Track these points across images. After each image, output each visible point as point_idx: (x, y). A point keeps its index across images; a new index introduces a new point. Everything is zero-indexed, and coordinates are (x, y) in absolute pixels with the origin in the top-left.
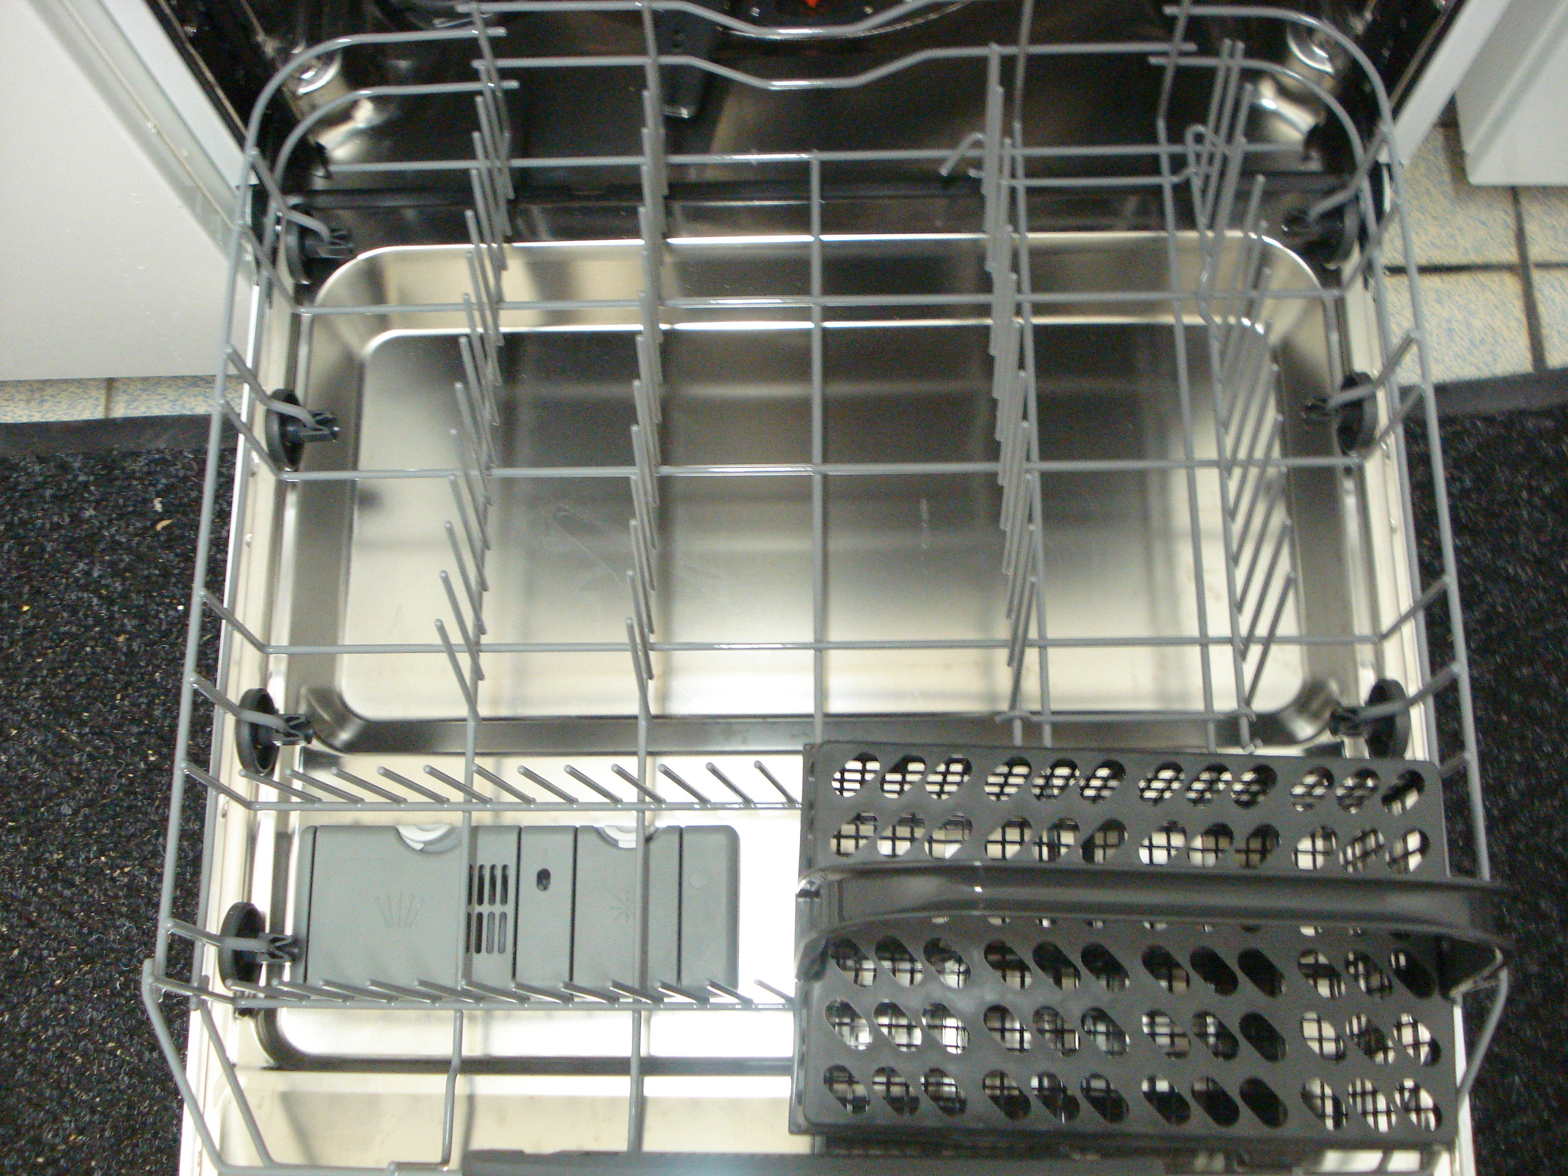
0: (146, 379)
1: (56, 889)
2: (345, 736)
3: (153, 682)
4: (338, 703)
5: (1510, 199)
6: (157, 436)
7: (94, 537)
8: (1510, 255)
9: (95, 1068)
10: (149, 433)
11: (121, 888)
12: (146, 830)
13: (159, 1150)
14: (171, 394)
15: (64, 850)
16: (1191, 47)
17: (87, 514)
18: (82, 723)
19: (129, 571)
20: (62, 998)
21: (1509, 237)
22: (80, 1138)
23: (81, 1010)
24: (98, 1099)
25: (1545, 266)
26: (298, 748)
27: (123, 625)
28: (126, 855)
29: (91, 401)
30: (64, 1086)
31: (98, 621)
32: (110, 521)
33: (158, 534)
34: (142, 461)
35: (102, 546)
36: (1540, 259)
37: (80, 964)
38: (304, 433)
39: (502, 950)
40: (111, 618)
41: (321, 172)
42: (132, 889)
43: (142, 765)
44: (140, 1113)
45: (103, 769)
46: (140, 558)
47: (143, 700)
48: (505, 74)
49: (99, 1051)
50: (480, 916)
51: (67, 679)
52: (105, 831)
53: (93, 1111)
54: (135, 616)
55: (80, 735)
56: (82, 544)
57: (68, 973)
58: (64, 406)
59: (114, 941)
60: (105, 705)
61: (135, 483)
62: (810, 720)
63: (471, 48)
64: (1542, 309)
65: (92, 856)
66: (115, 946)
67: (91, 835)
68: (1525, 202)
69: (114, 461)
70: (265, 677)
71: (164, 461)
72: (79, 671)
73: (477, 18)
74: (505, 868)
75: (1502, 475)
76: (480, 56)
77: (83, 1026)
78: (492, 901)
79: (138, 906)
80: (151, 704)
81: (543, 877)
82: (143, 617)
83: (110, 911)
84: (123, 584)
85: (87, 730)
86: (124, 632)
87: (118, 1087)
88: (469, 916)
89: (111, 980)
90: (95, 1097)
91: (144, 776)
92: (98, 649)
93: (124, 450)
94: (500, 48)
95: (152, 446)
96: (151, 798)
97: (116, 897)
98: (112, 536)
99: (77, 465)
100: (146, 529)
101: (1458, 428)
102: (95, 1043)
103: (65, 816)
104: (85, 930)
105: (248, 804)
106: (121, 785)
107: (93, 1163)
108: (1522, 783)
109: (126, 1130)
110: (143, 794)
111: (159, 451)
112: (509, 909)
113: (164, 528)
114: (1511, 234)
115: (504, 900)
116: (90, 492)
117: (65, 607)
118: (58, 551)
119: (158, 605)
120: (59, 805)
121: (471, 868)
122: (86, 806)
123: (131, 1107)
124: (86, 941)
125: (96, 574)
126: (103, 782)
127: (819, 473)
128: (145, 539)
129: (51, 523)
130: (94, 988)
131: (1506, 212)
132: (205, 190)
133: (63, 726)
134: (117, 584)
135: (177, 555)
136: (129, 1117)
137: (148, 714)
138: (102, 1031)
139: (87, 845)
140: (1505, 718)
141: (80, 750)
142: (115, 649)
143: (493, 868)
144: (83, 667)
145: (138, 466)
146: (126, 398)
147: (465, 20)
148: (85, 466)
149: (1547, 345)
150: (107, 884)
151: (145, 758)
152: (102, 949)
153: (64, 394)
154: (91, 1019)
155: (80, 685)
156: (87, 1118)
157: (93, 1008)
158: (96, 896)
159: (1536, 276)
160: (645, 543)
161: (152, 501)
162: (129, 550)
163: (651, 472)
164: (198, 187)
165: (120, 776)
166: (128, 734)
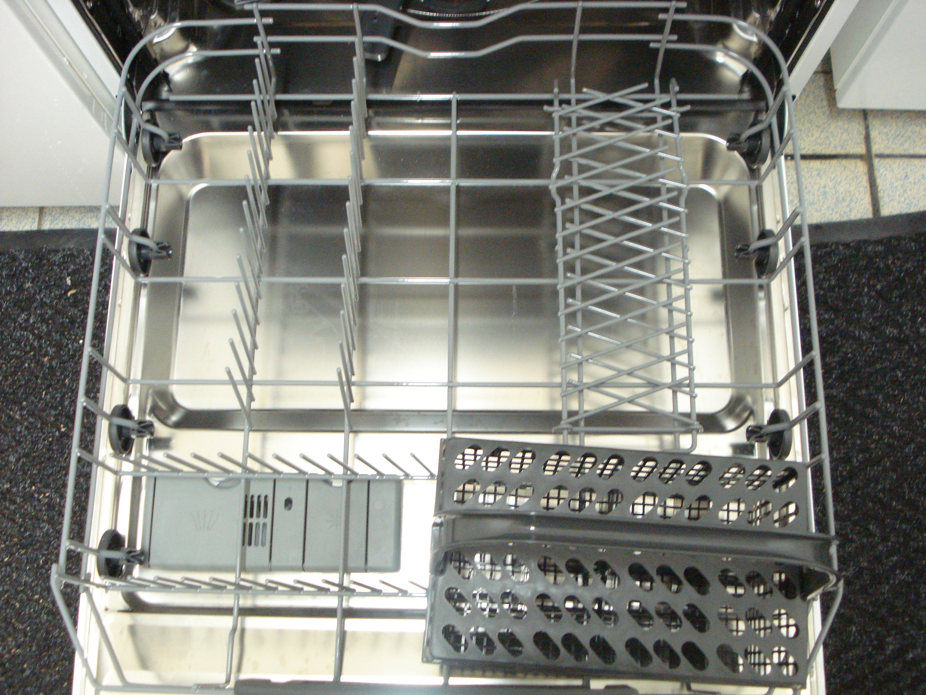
0: (62, 208)
1: (5, 505)
2: (174, 418)
3: (64, 385)
4: (171, 399)
5: (862, 116)
6: (68, 240)
7: (31, 299)
8: (861, 150)
9: (27, 609)
10: (64, 239)
11: (44, 505)
12: (59, 471)
13: (64, 659)
14: (77, 216)
15: (10, 483)
16: (675, 37)
17: (27, 286)
18: (22, 409)
19: (51, 319)
20: (8, 569)
21: (861, 138)
22: (18, 651)
23: (19, 576)
24: (28, 629)
25: (881, 156)
26: (145, 440)
27: (47, 352)
28: (47, 486)
29: (30, 220)
30: (9, 620)
31: (33, 348)
32: (40, 291)
33: (68, 298)
34: (60, 255)
35: (35, 304)
36: (878, 152)
37: (19, 549)
38: (151, 255)
39: (263, 544)
40: (40, 346)
41: (166, 88)
42: (50, 506)
43: (57, 433)
44: (53, 636)
45: (34, 435)
46: (58, 312)
47: (58, 395)
48: (272, 45)
49: (30, 600)
50: (251, 525)
51: (14, 382)
52: (35, 472)
53: (26, 635)
54: (54, 346)
55: (21, 415)
56: (23, 304)
57: (12, 554)
58: (14, 222)
59: (39, 536)
60: (36, 398)
61: (55, 268)
62: (445, 413)
63: (253, 30)
64: (879, 181)
65: (27, 486)
66: (40, 539)
67: (26, 474)
68: (870, 119)
69: (43, 255)
70: (127, 397)
71: (72, 255)
72: (21, 377)
73: (256, 13)
74: (266, 497)
75: (853, 277)
76: (258, 34)
77: (20, 585)
78: (258, 516)
79: (54, 516)
80: (63, 397)
81: (288, 503)
82: (59, 347)
83: (38, 519)
84: (47, 327)
85: (25, 412)
86: (48, 355)
87: (40, 622)
88: (245, 525)
89: (37, 559)
90: (26, 627)
91: (57, 440)
92: (32, 365)
93: (49, 248)
94: (269, 30)
95: (66, 247)
96: (62, 453)
97: (41, 510)
98: (42, 299)
99: (21, 257)
100: (61, 295)
101: (828, 249)
102: (27, 595)
103: (12, 462)
104: (22, 529)
105: (115, 472)
106: (44, 445)
107: (25, 666)
108: (860, 456)
109: (45, 647)
110: (58, 450)
111: (70, 249)
112: (268, 520)
113: (72, 295)
114: (862, 137)
115: (265, 515)
116: (29, 273)
117: (13, 340)
118: (9, 307)
119: (68, 339)
120: (9, 456)
121: (246, 497)
122: (24, 456)
123: (48, 632)
124: (23, 536)
125: (31, 321)
126: (34, 443)
127: (453, 283)
128: (61, 301)
129: (6, 291)
130: (27, 563)
131: (859, 124)
132: (97, 98)
133: (11, 410)
134: (44, 327)
135: (79, 311)
136: (46, 639)
137: (61, 403)
138: (32, 589)
139: (24, 480)
140: (851, 419)
141: (21, 424)
142: (43, 365)
143: (259, 497)
144: (23, 375)
145: (57, 258)
146: (50, 218)
147: (250, 14)
148: (26, 257)
149: (881, 203)
150: (36, 503)
151: (59, 429)
152: (32, 541)
153: (14, 215)
154: (25, 582)
155: (21, 386)
156: (22, 639)
157: (27, 575)
158: (29, 509)
159: (876, 162)
160: (350, 323)
161: (65, 279)
162: (51, 307)
163: (354, 281)
164: (93, 96)
165: (44, 440)
166: (49, 415)
